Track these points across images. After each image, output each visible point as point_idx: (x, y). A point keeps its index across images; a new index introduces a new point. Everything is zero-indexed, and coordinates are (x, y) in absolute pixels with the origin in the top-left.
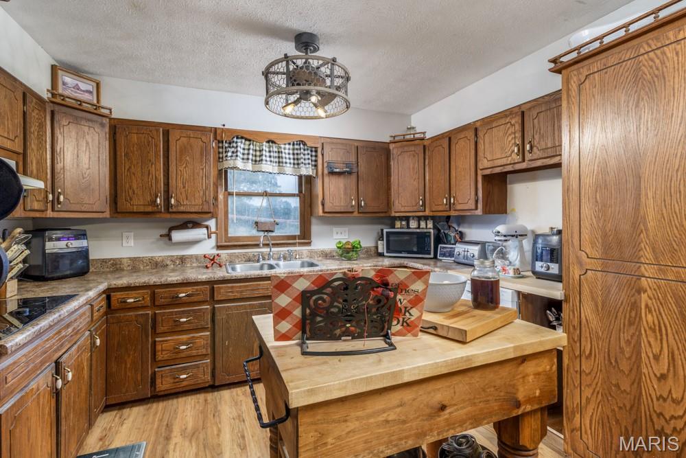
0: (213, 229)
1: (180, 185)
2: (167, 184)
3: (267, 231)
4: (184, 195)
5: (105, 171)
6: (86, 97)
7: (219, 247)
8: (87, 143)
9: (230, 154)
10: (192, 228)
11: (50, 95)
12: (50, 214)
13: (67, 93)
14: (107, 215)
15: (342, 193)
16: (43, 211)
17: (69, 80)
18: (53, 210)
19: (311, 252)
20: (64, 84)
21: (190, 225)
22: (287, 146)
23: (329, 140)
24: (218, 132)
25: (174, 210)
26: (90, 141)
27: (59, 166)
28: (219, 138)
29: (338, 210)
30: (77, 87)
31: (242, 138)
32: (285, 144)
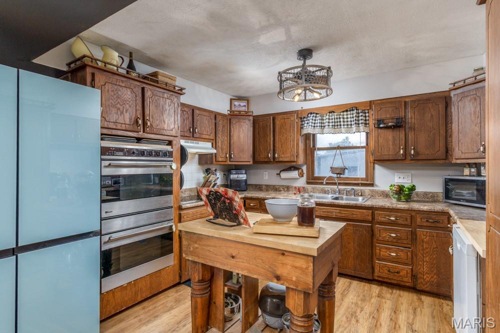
0: (305, 171)
1: (280, 146)
2: (274, 146)
3: (338, 174)
4: (282, 152)
5: (251, 141)
6: (243, 109)
7: (308, 183)
8: (243, 130)
9: (306, 125)
10: (293, 170)
11: (229, 112)
12: (229, 163)
13: (236, 109)
14: (251, 163)
15: (391, 143)
16: (226, 161)
17: (236, 103)
18: (230, 161)
19: (372, 191)
20: (235, 105)
21: (293, 169)
22: (345, 113)
23: (379, 102)
24: (299, 112)
25: (277, 160)
26: (244, 129)
27: (232, 142)
28: (299, 116)
29: (386, 158)
30: (240, 105)
31: (314, 113)
32: (343, 112)
